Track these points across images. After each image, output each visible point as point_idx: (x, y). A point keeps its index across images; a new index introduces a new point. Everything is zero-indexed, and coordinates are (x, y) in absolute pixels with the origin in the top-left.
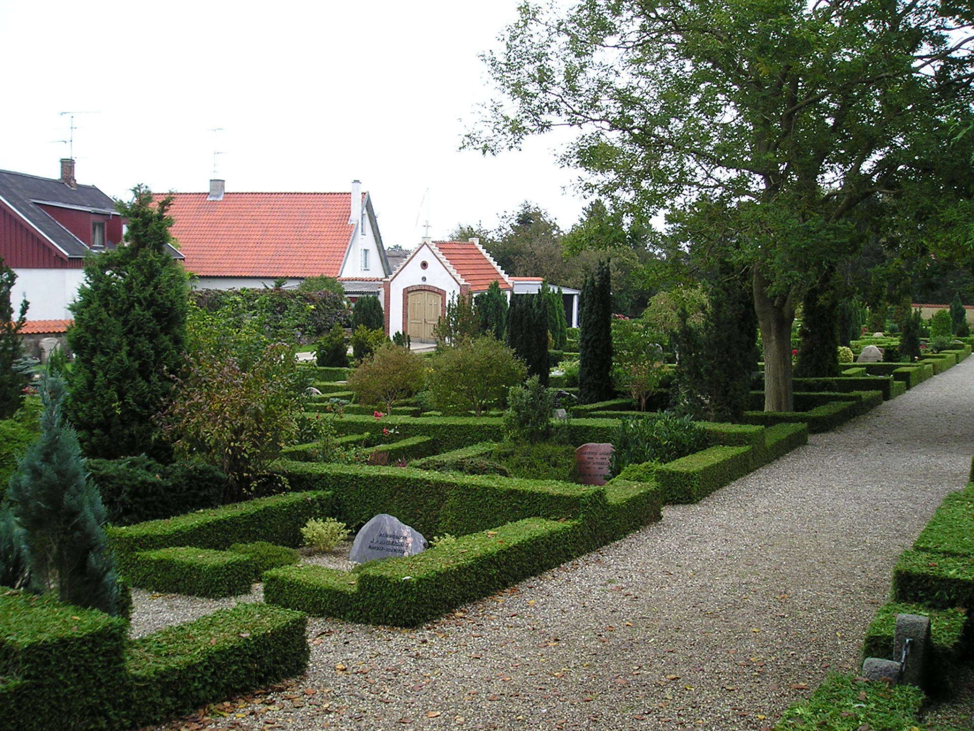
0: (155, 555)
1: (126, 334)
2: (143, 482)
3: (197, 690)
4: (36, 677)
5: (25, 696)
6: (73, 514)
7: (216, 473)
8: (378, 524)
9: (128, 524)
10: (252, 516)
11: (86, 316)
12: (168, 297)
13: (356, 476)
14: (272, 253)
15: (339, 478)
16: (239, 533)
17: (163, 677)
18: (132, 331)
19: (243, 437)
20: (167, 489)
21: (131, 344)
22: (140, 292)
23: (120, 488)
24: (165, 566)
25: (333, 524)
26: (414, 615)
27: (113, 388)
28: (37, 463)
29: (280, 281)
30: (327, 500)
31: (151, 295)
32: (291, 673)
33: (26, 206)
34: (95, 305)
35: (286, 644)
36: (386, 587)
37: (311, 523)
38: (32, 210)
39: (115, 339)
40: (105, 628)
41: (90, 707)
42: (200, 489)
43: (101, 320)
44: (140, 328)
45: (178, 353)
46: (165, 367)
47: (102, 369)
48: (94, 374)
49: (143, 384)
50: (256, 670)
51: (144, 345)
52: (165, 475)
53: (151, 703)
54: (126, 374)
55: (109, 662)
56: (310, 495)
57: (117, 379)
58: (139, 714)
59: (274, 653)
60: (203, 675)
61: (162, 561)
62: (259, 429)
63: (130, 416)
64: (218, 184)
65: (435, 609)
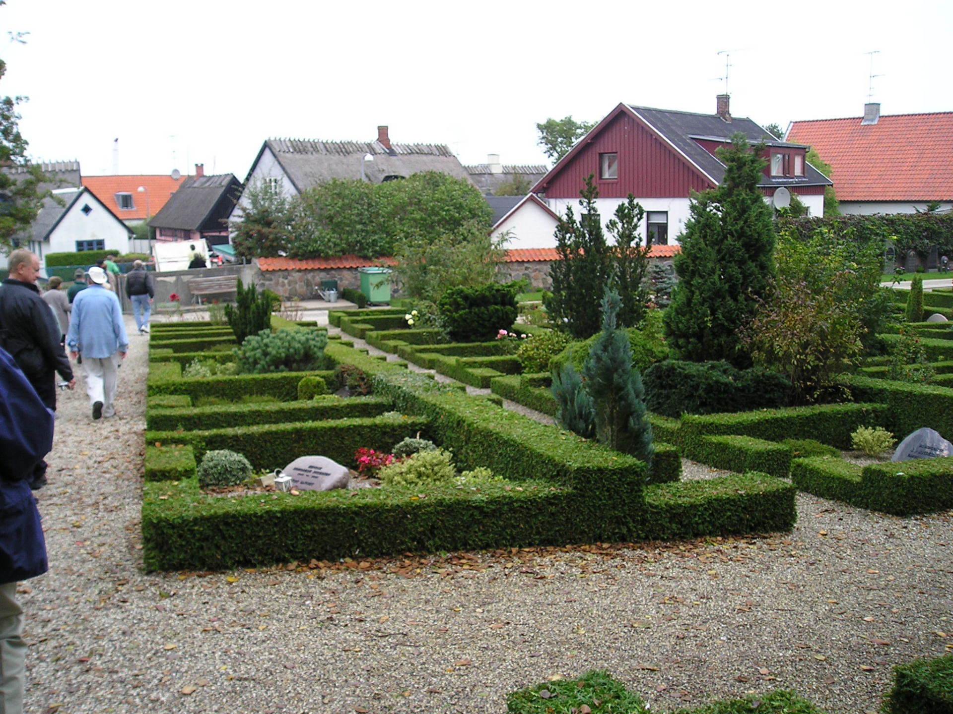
0: (715, 439)
1: (719, 261)
2: (717, 382)
3: (697, 524)
4: (581, 490)
5: (573, 500)
6: (620, 389)
7: (781, 380)
8: (919, 437)
9: (702, 414)
10: (807, 418)
11: (688, 246)
12: (755, 230)
13: (911, 393)
14: (926, 176)
15: (895, 393)
16: (794, 430)
17: (671, 508)
18: (724, 258)
19: (808, 351)
20: (737, 389)
21: (725, 268)
22: (733, 225)
23: (698, 385)
24: (723, 448)
25: (881, 432)
26: (904, 505)
27: (706, 305)
28: (599, 352)
29: (933, 205)
30: (882, 412)
31: (742, 228)
32: (778, 529)
33: (684, 141)
34: (696, 236)
35: (775, 505)
36: (882, 479)
37: (861, 429)
38: (689, 145)
39: (710, 265)
40: (630, 466)
41: (616, 517)
42: (766, 392)
43: (700, 249)
44: (731, 256)
45: (763, 277)
46: (750, 289)
47: (699, 289)
48: (693, 293)
49: (730, 302)
50: (748, 520)
51: (734, 269)
52: (736, 378)
53: (661, 524)
54: (718, 294)
55: (632, 490)
56: (866, 406)
57: (710, 298)
58: (651, 531)
59: (764, 511)
60: (703, 514)
61: (720, 444)
62: (823, 345)
63: (720, 329)
64: (871, 108)
65: (928, 505)
